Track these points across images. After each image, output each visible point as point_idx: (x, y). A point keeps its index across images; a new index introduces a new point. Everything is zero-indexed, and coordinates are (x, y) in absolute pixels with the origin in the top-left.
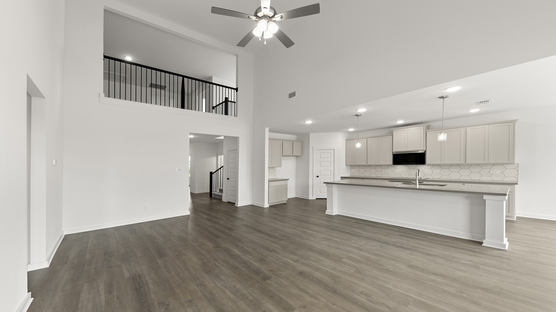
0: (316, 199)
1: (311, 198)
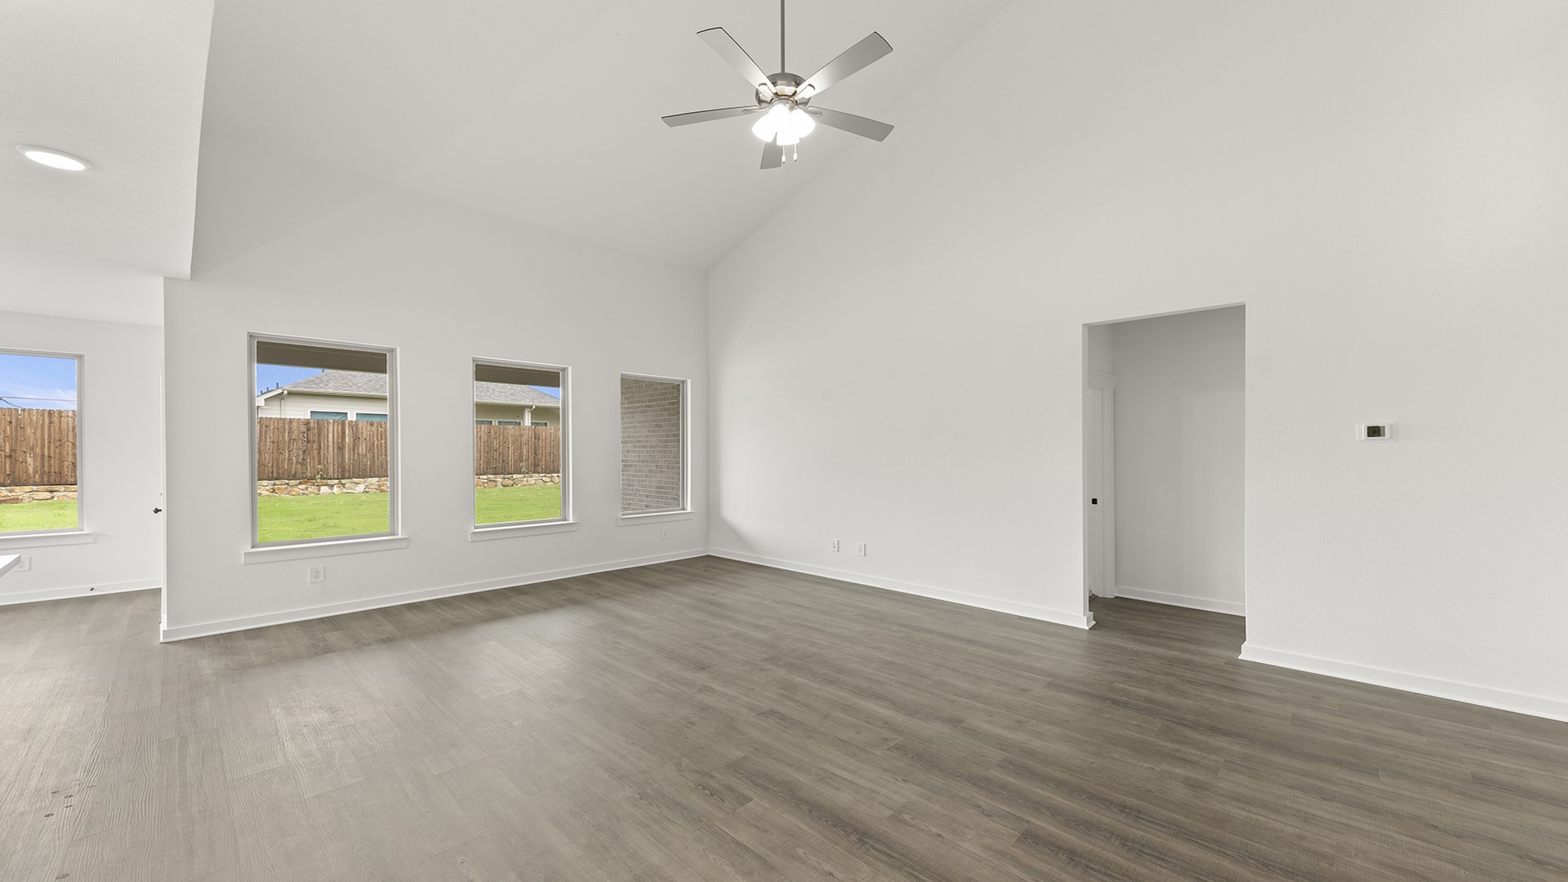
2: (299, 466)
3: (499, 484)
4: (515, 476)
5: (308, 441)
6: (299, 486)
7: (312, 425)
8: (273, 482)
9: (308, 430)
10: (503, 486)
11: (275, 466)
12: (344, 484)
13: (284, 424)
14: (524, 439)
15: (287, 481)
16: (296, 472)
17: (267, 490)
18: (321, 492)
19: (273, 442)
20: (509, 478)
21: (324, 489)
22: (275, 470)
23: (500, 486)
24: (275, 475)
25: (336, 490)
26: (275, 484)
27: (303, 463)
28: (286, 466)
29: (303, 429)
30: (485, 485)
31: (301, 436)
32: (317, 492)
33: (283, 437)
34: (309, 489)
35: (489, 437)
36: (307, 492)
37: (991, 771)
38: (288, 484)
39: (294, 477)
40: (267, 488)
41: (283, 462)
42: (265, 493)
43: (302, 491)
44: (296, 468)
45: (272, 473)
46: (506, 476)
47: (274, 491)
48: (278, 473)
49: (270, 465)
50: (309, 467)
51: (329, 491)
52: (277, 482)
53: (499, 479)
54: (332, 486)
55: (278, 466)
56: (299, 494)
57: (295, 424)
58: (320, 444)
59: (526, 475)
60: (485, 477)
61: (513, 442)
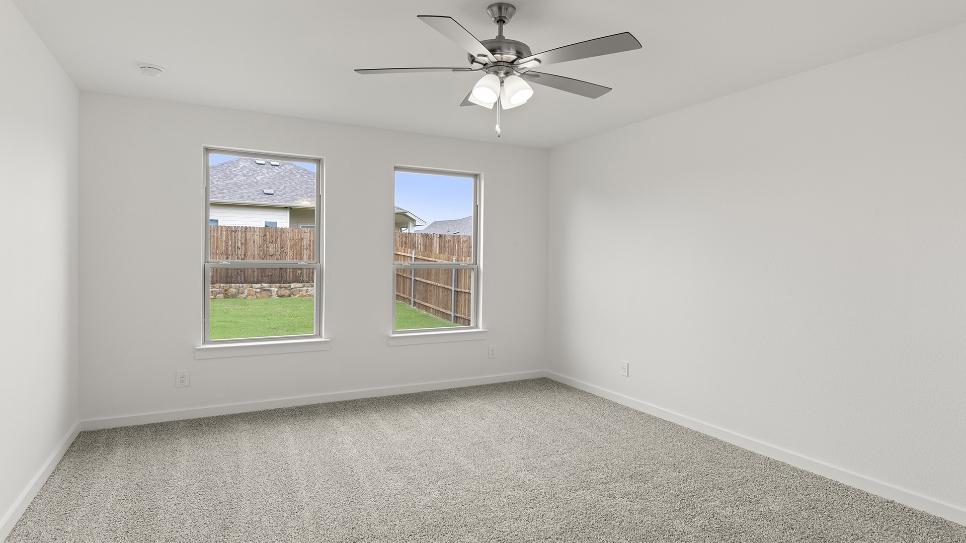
3: (274, 294)
4: (293, 285)
10: (279, 296)
14: (305, 243)
20: (285, 288)
23: (275, 296)
30: (258, 295)
35: (265, 241)
46: (283, 285)
53: (274, 289)
59: (307, 284)
60: (259, 286)
61: (292, 247)
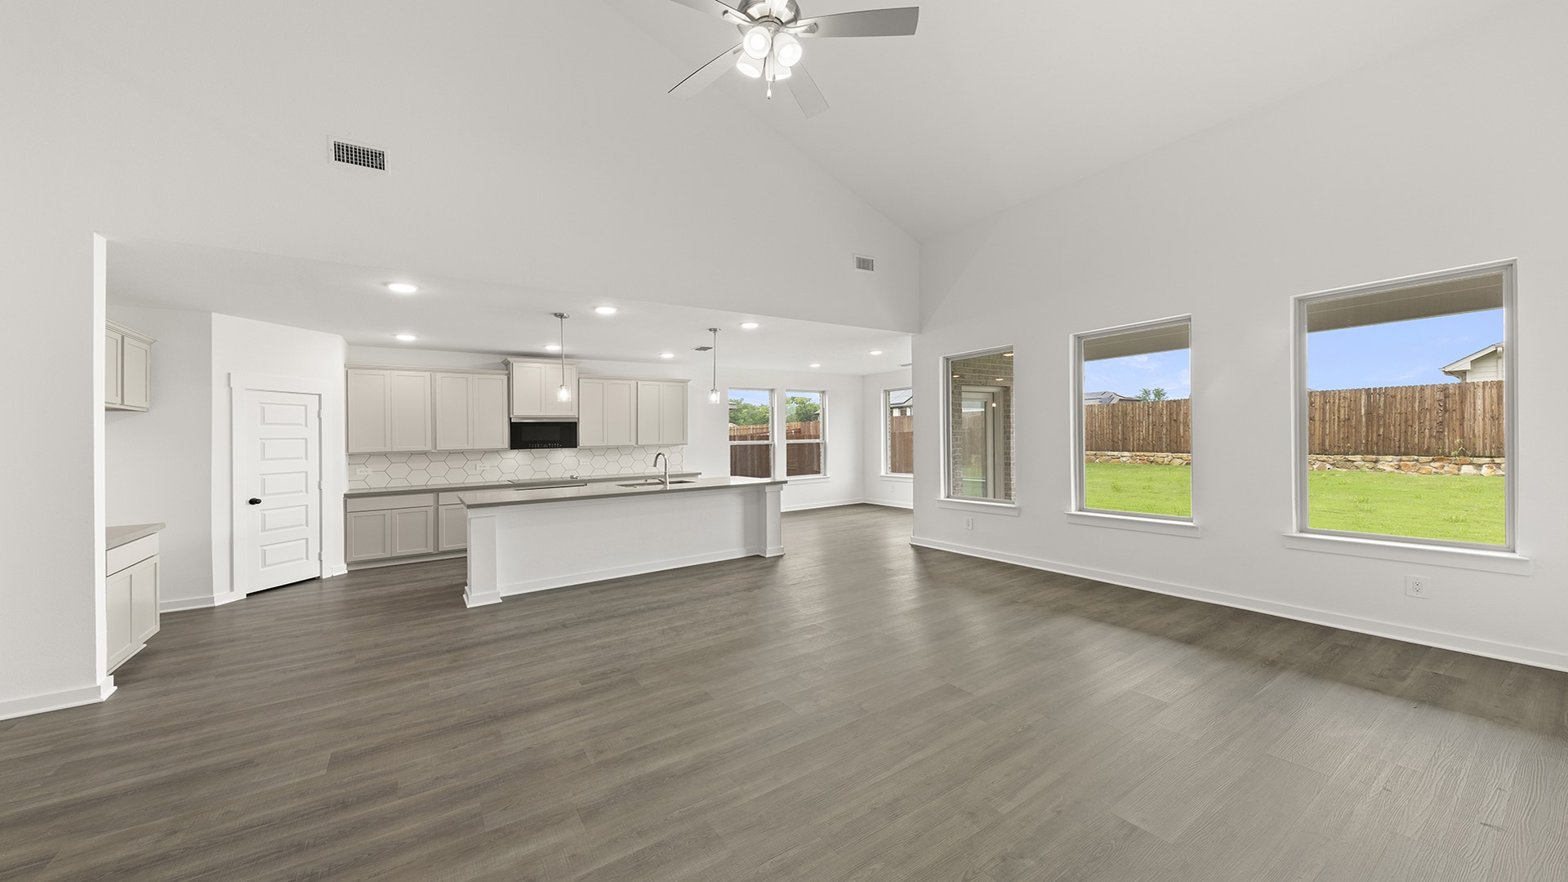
0: (248, 595)
1: (222, 597)
2: (1433, 440)
5: (1446, 411)
6: (1432, 464)
7: (1451, 391)
8: (1399, 457)
9: (1446, 397)
11: (1402, 439)
12: (1500, 464)
13: (1414, 392)
15: (1416, 457)
16: (1429, 447)
17: (1392, 466)
18: (1462, 472)
19: (1400, 414)
21: (1466, 469)
22: (1403, 445)
24: (1403, 449)
25: (1485, 470)
26: (1401, 460)
27: (1439, 436)
28: (1416, 440)
29: (1439, 396)
31: (1436, 404)
32: (1456, 472)
33: (1413, 407)
34: (1445, 468)
36: (1442, 471)
37: (478, 804)
38: (1417, 461)
39: (1427, 453)
40: (1392, 463)
41: (1412, 436)
42: (1388, 469)
43: (1434, 470)
44: (1430, 442)
45: (1399, 447)
47: (1399, 468)
48: (1406, 448)
49: (1397, 439)
50: (1447, 441)
51: (1475, 471)
52: (1404, 458)
54: (1480, 466)
55: (1406, 441)
56: (1430, 473)
57: (1428, 392)
58: (1463, 413)
